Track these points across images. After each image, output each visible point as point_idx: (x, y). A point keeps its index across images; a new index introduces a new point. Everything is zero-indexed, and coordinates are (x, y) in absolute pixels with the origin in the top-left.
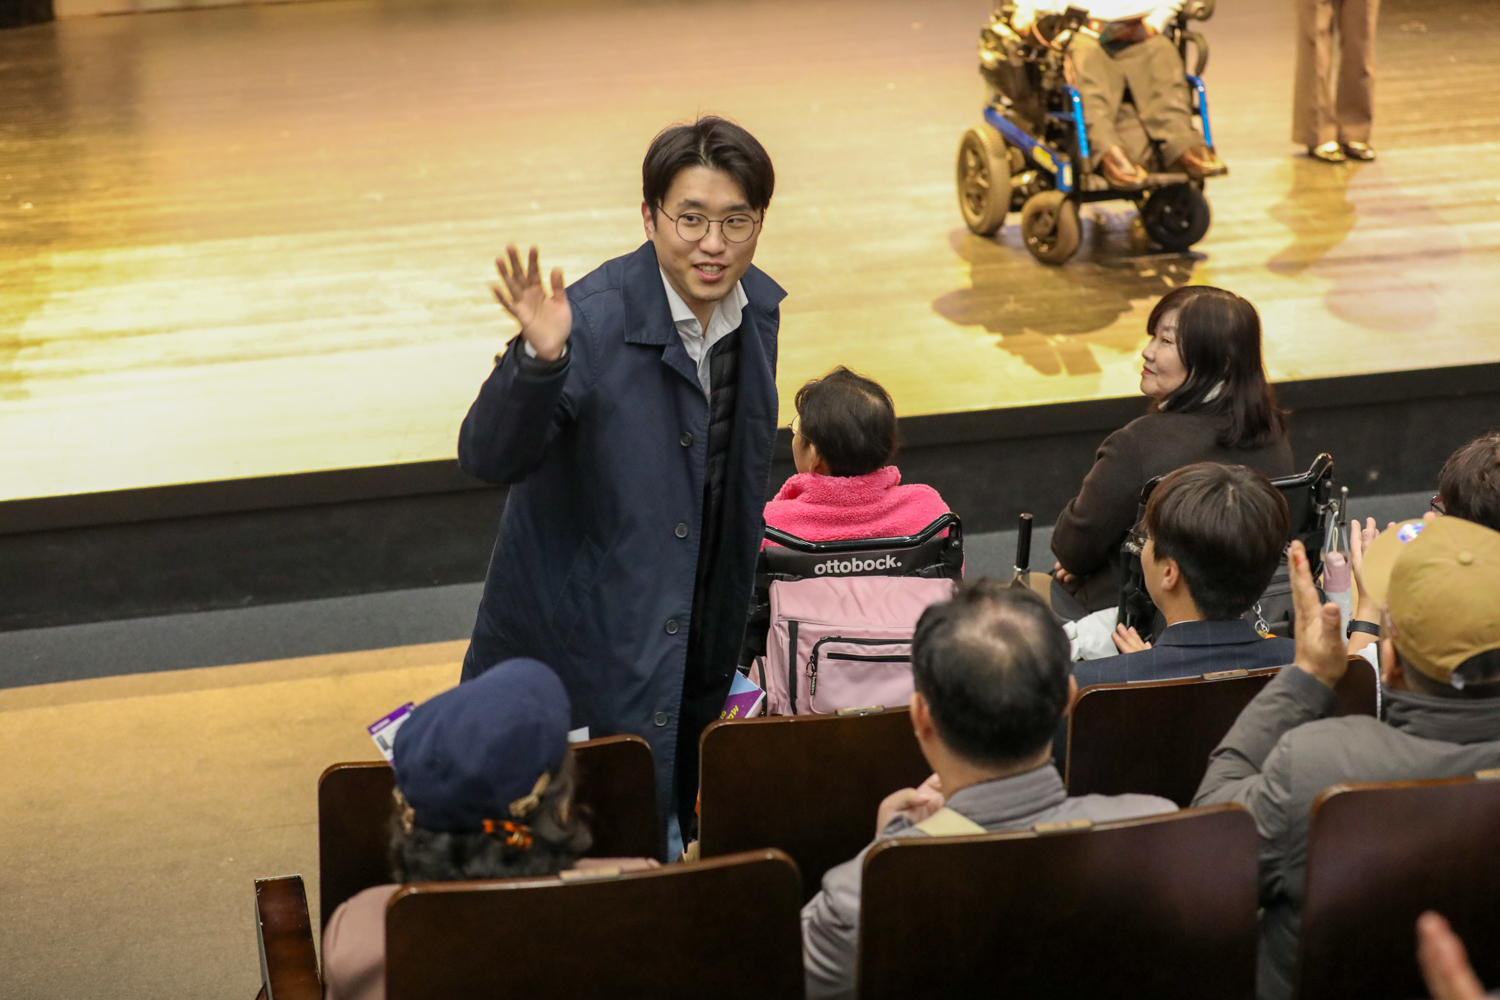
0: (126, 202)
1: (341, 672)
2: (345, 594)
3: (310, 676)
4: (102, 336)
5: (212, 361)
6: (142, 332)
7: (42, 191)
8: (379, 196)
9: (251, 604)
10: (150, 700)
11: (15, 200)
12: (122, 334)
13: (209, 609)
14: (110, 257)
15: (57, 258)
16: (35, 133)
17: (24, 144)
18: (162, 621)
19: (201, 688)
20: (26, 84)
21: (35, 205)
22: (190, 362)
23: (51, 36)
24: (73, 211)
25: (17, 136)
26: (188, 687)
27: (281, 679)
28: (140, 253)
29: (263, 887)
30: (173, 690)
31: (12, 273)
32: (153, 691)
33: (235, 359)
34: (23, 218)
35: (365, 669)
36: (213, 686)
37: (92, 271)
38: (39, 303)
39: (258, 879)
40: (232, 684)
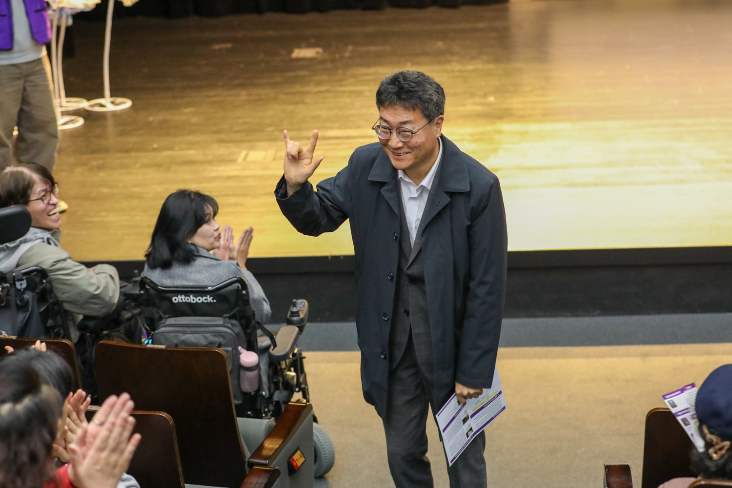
0: (543, 99)
1: (645, 355)
2: (649, 314)
3: (629, 356)
4: (529, 169)
5: (585, 185)
6: (549, 168)
7: (500, 91)
8: (676, 102)
9: (599, 315)
10: (544, 361)
11: (486, 95)
12: (539, 168)
13: (577, 316)
14: (533, 127)
15: (506, 126)
16: (497, 60)
17: (491, 66)
18: (551, 321)
19: (571, 357)
20: (493, 35)
21: (495, 97)
22: (573, 185)
23: (506, 10)
24: (515, 103)
25: (488, 62)
26: (564, 356)
27: (613, 356)
28: (549, 126)
29: (609, 469)
30: (557, 357)
31: (483, 133)
32: (546, 356)
33: (597, 185)
34: (489, 104)
35: (659, 354)
36: (577, 356)
37: (524, 134)
38: (496, 150)
39: (606, 464)
40: (587, 357)
